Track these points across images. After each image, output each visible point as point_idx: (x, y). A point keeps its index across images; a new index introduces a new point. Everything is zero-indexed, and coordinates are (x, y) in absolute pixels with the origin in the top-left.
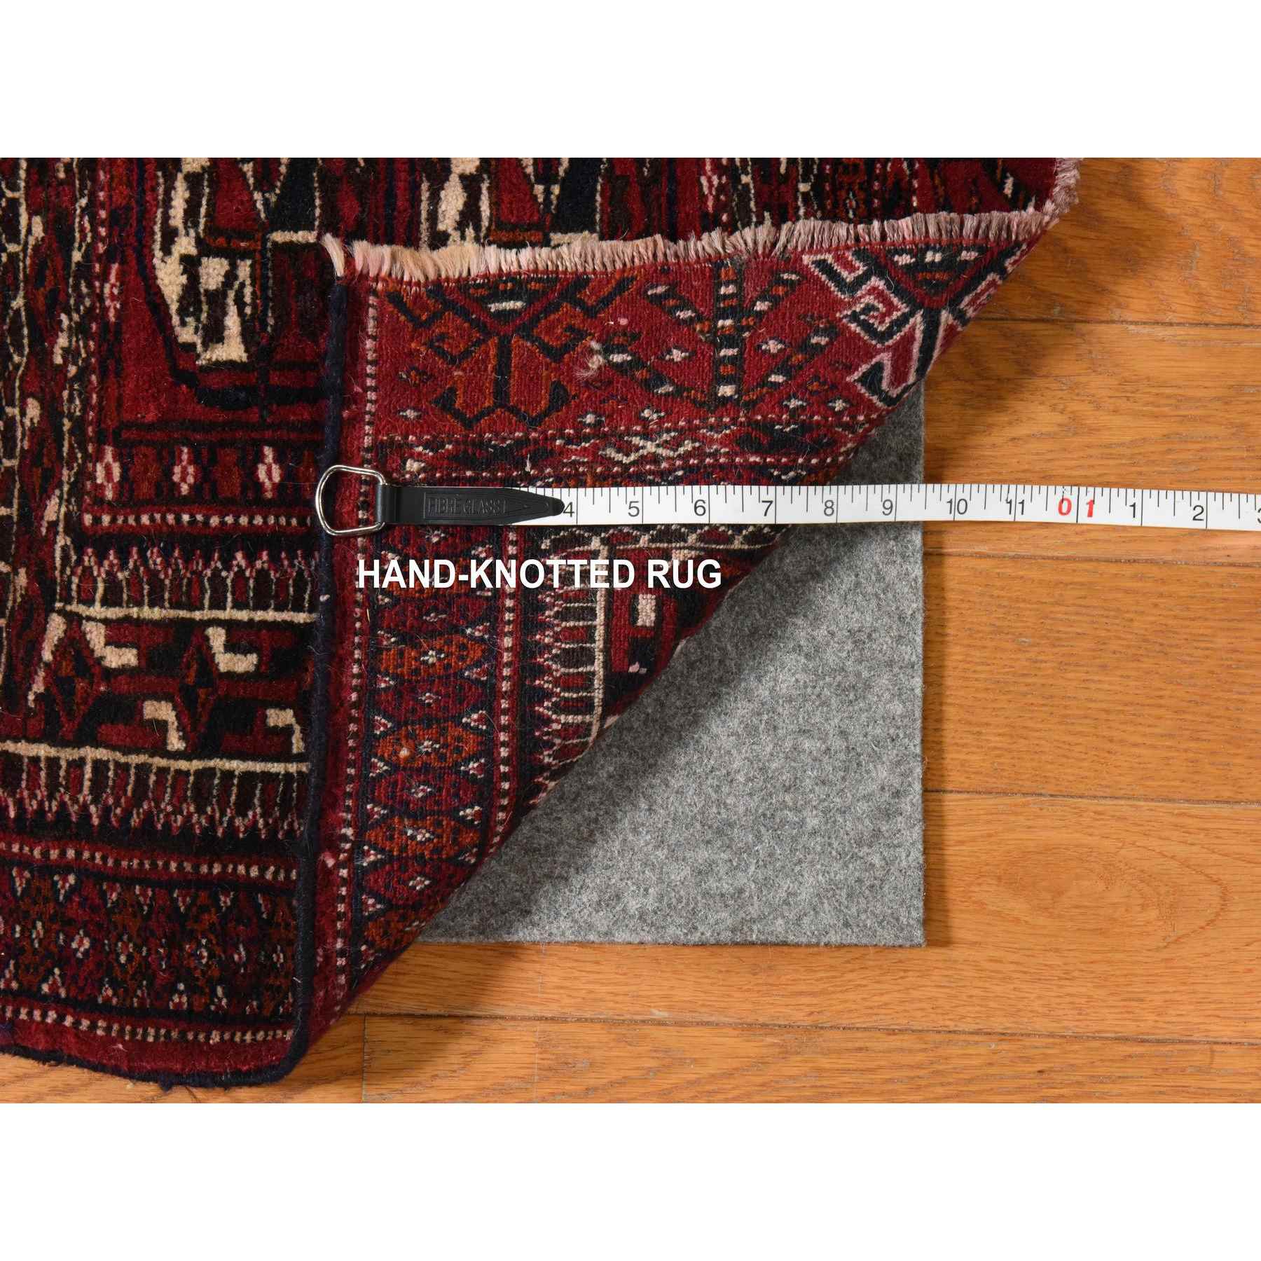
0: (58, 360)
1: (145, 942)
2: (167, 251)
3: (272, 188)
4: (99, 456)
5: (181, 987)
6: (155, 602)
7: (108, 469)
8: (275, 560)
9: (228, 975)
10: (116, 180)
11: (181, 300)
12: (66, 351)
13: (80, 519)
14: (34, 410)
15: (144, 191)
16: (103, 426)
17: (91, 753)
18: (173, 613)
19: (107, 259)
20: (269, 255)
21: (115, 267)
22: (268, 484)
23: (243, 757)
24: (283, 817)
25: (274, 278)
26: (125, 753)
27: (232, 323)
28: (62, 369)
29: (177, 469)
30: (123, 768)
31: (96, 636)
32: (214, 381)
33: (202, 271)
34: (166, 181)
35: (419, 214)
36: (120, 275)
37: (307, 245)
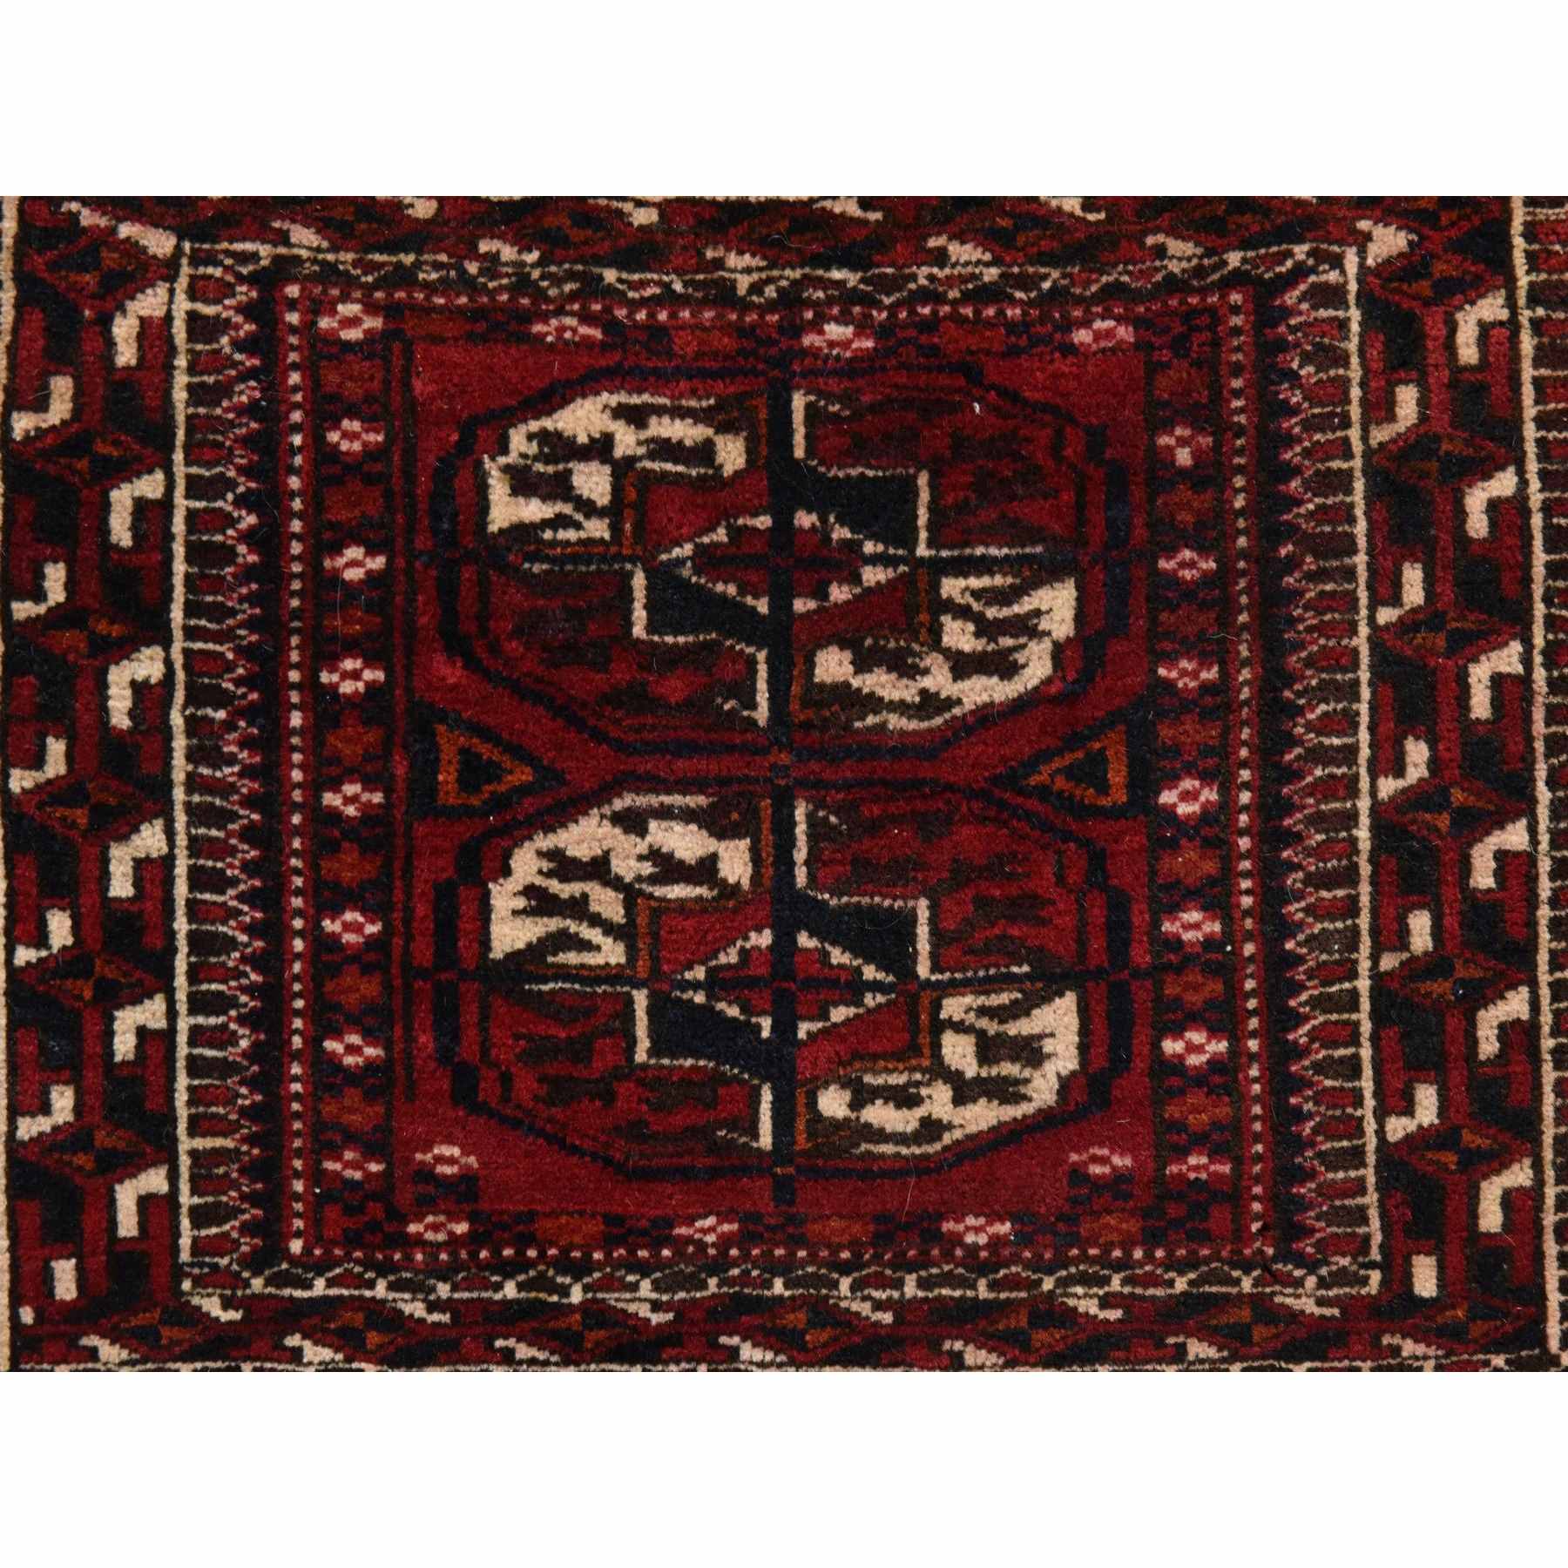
2: (620, 412)
3: (698, 571)
4: (371, 308)
6: (197, 393)
7: (355, 322)
8: (248, 573)
10: (704, 336)
11: (558, 434)
12: (494, 257)
13: (294, 280)
14: (423, 207)
15: (690, 378)
16: (407, 313)
18: (180, 419)
19: (606, 322)
20: (616, 566)
21: (596, 333)
22: (341, 562)
23: (6, 527)
25: (588, 572)
26: (8, 347)
27: (534, 510)
28: (474, 254)
29: (356, 426)
31: (150, 303)
32: (462, 482)
33: (594, 466)
34: (702, 409)
35: (668, 793)
36: (587, 342)
37: (629, 624)
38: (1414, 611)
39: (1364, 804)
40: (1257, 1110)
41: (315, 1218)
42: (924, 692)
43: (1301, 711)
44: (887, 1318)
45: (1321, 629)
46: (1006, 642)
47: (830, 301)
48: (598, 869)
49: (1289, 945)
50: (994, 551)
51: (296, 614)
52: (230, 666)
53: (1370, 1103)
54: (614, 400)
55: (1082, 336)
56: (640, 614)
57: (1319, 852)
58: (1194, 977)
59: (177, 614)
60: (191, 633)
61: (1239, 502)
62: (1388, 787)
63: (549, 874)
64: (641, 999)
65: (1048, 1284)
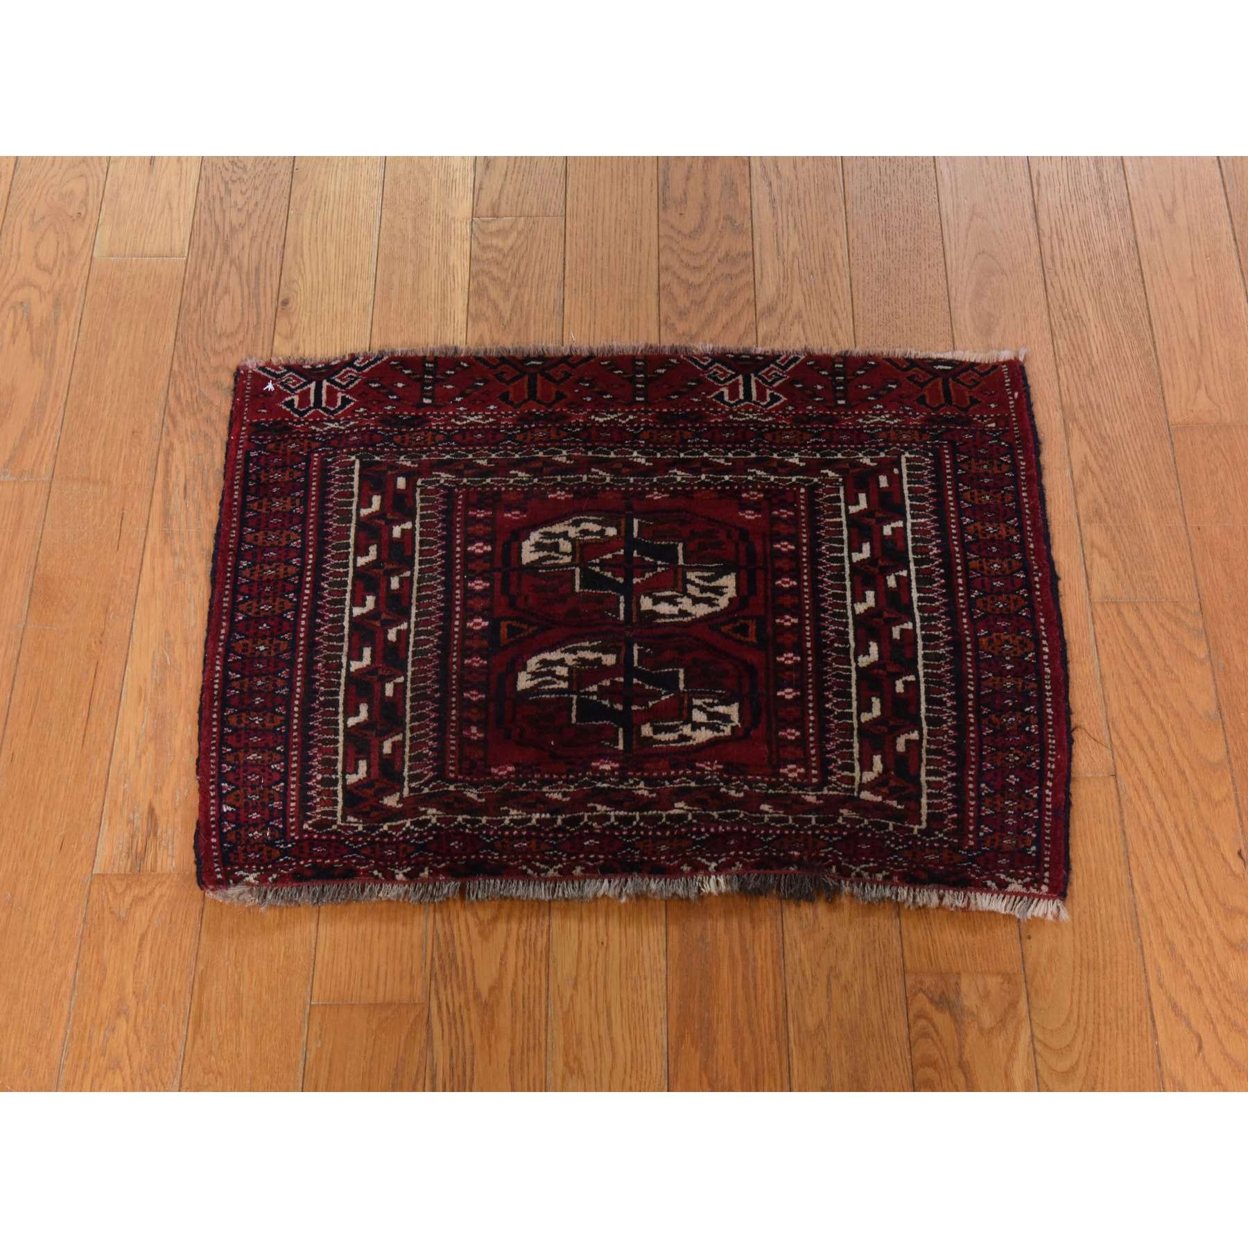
0: (742, 795)
1: (1008, 749)
2: (689, 738)
3: (660, 692)
4: (785, 776)
5: (1027, 729)
6: (850, 746)
7: (791, 771)
8: (828, 689)
9: (1019, 708)
10: (657, 767)
11: (712, 731)
12: (737, 791)
13: (815, 784)
14: (765, 807)
15: (662, 753)
16: (771, 774)
17: (923, 778)
18: (856, 738)
19: (694, 768)
20: (690, 690)
21: (697, 764)
22: (794, 694)
23: (919, 703)
24: (945, 685)
25: (701, 689)
26: (921, 761)
27: (721, 709)
28: (745, 792)
29: (789, 737)
30: (929, 762)
31: (868, 777)
32: (748, 718)
33: (699, 721)
34: (658, 744)
35: (670, 623)
36: (701, 762)
37: (685, 673)
38: (390, 682)
39: (413, 619)
40: (458, 530)
41: (797, 500)
42: (575, 653)
43: (435, 646)
44: (593, 470)
45: (425, 671)
46: (543, 670)
47: (608, 777)
48: (696, 601)
49: (443, 578)
50: (548, 696)
51: (810, 677)
52: (834, 660)
53: (417, 533)
54: (691, 742)
55: (511, 769)
56: (681, 676)
57: (430, 604)
58: (479, 570)
59: (854, 675)
60: (850, 670)
61: (454, 712)
62: (404, 626)
63: (714, 599)
64: (681, 562)
65: (536, 480)
